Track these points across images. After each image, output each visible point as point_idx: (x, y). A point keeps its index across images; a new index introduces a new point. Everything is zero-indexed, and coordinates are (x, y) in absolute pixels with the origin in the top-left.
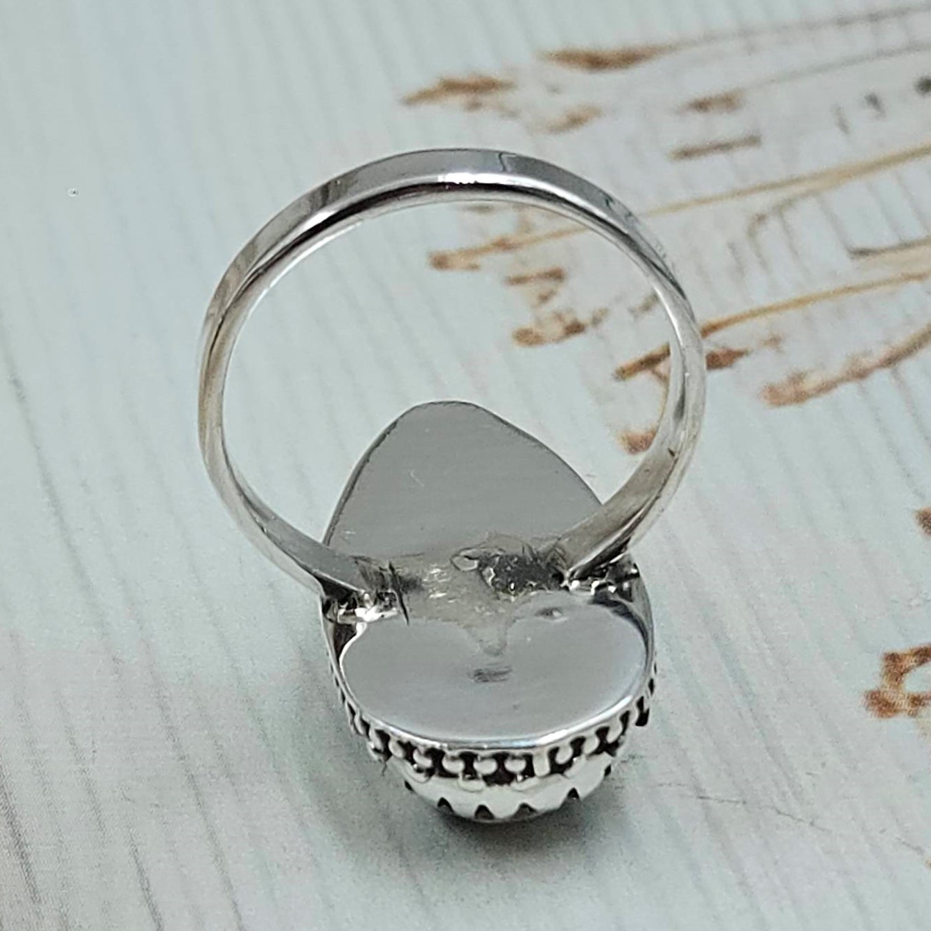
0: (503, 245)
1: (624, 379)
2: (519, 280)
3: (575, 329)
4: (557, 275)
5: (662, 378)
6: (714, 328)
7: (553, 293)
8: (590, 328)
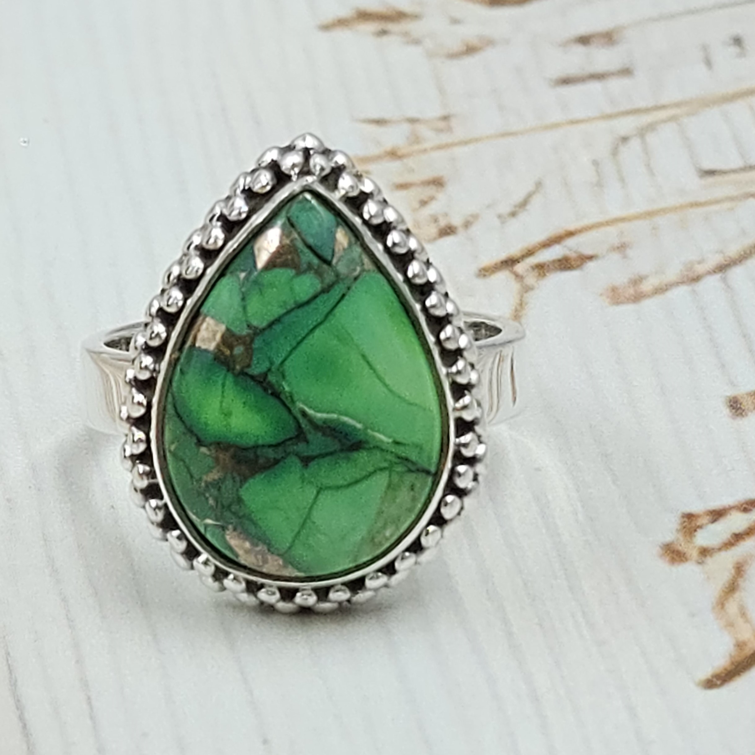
0: (393, 154)
1: (485, 276)
2: (404, 186)
3: (448, 231)
4: (438, 183)
5: (518, 277)
6: (570, 234)
7: (432, 198)
8: (461, 231)
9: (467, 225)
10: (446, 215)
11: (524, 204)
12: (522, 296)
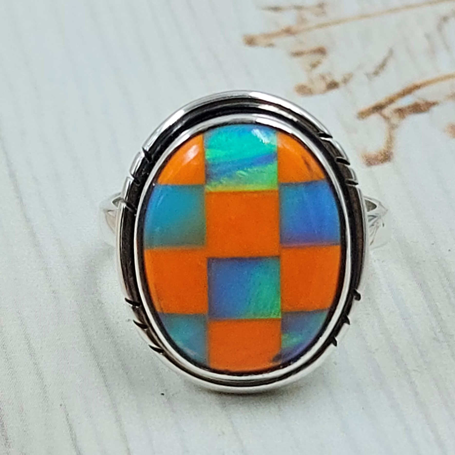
0: (288, 31)
1: (363, 118)
2: (298, 54)
3: (333, 85)
4: (321, 51)
5: (386, 119)
6: (417, 87)
7: (319, 63)
8: (342, 85)
9: (345, 81)
10: (330, 74)
11: (382, 66)
12: (390, 133)
